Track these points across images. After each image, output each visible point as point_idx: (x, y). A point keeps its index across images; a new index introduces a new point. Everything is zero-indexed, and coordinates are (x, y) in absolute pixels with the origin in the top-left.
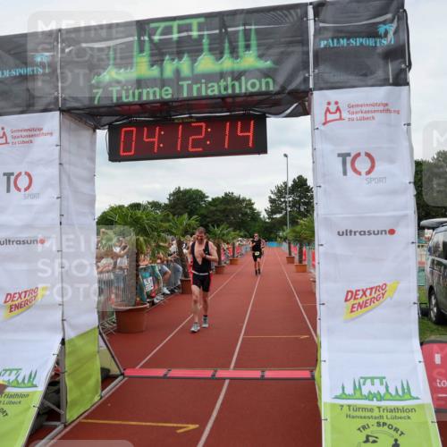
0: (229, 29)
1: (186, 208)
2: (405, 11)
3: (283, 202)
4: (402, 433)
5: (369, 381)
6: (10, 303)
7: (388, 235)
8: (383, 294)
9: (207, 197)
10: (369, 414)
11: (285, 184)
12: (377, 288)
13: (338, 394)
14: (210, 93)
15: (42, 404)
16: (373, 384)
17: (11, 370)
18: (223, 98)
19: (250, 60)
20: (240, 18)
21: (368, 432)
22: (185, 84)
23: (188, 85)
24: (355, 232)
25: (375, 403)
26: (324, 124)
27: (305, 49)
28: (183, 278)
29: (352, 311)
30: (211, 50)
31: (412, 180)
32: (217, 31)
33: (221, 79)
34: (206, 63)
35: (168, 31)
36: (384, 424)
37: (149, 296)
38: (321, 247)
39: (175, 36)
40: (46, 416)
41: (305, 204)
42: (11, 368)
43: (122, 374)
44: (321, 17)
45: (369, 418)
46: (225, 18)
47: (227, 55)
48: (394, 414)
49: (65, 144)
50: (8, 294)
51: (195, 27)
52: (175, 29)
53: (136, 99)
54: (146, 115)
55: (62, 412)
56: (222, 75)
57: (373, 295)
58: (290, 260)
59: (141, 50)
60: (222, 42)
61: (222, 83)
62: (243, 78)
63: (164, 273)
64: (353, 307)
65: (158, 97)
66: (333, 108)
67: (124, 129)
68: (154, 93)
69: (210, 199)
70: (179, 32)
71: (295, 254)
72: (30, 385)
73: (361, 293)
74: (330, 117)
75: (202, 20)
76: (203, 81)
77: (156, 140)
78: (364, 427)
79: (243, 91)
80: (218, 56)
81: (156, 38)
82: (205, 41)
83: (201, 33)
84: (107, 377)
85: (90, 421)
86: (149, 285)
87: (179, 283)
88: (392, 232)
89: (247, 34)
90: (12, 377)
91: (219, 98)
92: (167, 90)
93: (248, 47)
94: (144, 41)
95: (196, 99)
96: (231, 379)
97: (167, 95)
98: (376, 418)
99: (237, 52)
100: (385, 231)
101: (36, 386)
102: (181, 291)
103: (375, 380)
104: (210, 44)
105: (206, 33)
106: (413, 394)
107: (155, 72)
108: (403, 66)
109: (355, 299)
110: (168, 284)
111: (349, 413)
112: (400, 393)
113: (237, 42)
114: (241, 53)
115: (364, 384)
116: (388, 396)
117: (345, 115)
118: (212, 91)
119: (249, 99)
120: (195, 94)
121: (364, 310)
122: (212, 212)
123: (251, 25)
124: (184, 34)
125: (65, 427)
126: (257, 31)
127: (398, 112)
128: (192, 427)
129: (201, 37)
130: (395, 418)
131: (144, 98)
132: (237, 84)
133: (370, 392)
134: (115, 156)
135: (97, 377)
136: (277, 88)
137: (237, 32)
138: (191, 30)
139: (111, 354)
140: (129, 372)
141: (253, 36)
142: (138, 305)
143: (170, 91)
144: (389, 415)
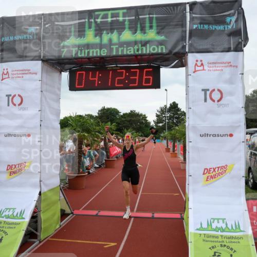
0: (140, 17)
1: (108, 118)
2: (242, 9)
3: (164, 117)
4: (235, 251)
5: (216, 221)
6: (10, 170)
7: (229, 137)
8: (225, 171)
9: (120, 113)
10: (216, 240)
11: (166, 106)
12: (222, 167)
13: (198, 228)
14: (129, 53)
15: (27, 229)
16: (218, 222)
17: (10, 209)
18: (136, 56)
19: (152, 35)
20: (147, 10)
21: (215, 250)
22: (114, 47)
23: (116, 48)
24: (210, 135)
25: (219, 233)
26: (194, 72)
27: (184, 29)
28: (106, 159)
29: (207, 180)
30: (130, 28)
31: (244, 106)
32: (134, 18)
33: (135, 45)
34: (127, 36)
35: (106, 16)
36: (225, 246)
37: (87, 169)
38: (190, 143)
39: (109, 20)
40: (29, 236)
41: (176, 118)
42: (10, 207)
43: (72, 213)
44: (194, 11)
45: (216, 242)
46: (139, 10)
47: (139, 31)
48: (230, 240)
49: (44, 80)
50: (8, 166)
51: (121, 15)
52: (110, 16)
53: (86, 55)
54: (91, 64)
55: (38, 234)
56: (136, 43)
57: (219, 171)
58: (168, 150)
59: (90, 27)
60: (136, 24)
61: (136, 47)
62: (148, 45)
63: (95, 156)
64: (208, 178)
65: (99, 54)
66: (199, 64)
67: (78, 72)
68: (97, 52)
69: (122, 114)
70: (112, 17)
71: (171, 146)
72: (20, 217)
73: (212, 170)
74: (198, 68)
75: (125, 11)
76: (125, 46)
77: (96, 79)
78: (213, 247)
79: (148, 52)
80: (134, 31)
81: (99, 20)
82: (127, 23)
83: (125, 18)
84: (64, 215)
85: (54, 239)
86: (87, 162)
87: (104, 162)
88: (231, 135)
89: (151, 19)
90: (11, 213)
91: (134, 56)
92: (104, 51)
93: (151, 27)
94: (91, 22)
95: (121, 56)
96: (135, 217)
97: (104, 53)
98: (220, 242)
99: (145, 30)
100: (227, 135)
101: (24, 219)
102: (105, 166)
103: (220, 220)
104: (129, 25)
105: (127, 18)
106: (242, 229)
107: (97, 40)
108: (240, 40)
109: (209, 173)
110: (97, 162)
111: (204, 239)
112: (234, 228)
113: (145, 24)
114: (147, 31)
115: (213, 222)
116: (227, 230)
117: (206, 67)
118: (130, 52)
119: (151, 57)
120: (120, 53)
121: (214, 180)
122: (123, 121)
123: (153, 14)
124: (115, 19)
125: (40, 242)
126: (157, 18)
127: (237, 67)
128: (113, 244)
129: (124, 21)
130: (231, 242)
131: (91, 55)
132: (144, 48)
133: (217, 227)
134: (73, 87)
135: (58, 214)
136: (167, 51)
137: (145, 18)
138: (118, 17)
139: (66, 201)
140: (76, 212)
141: (154, 21)
142: (81, 173)
143: (106, 51)
144: (228, 240)
